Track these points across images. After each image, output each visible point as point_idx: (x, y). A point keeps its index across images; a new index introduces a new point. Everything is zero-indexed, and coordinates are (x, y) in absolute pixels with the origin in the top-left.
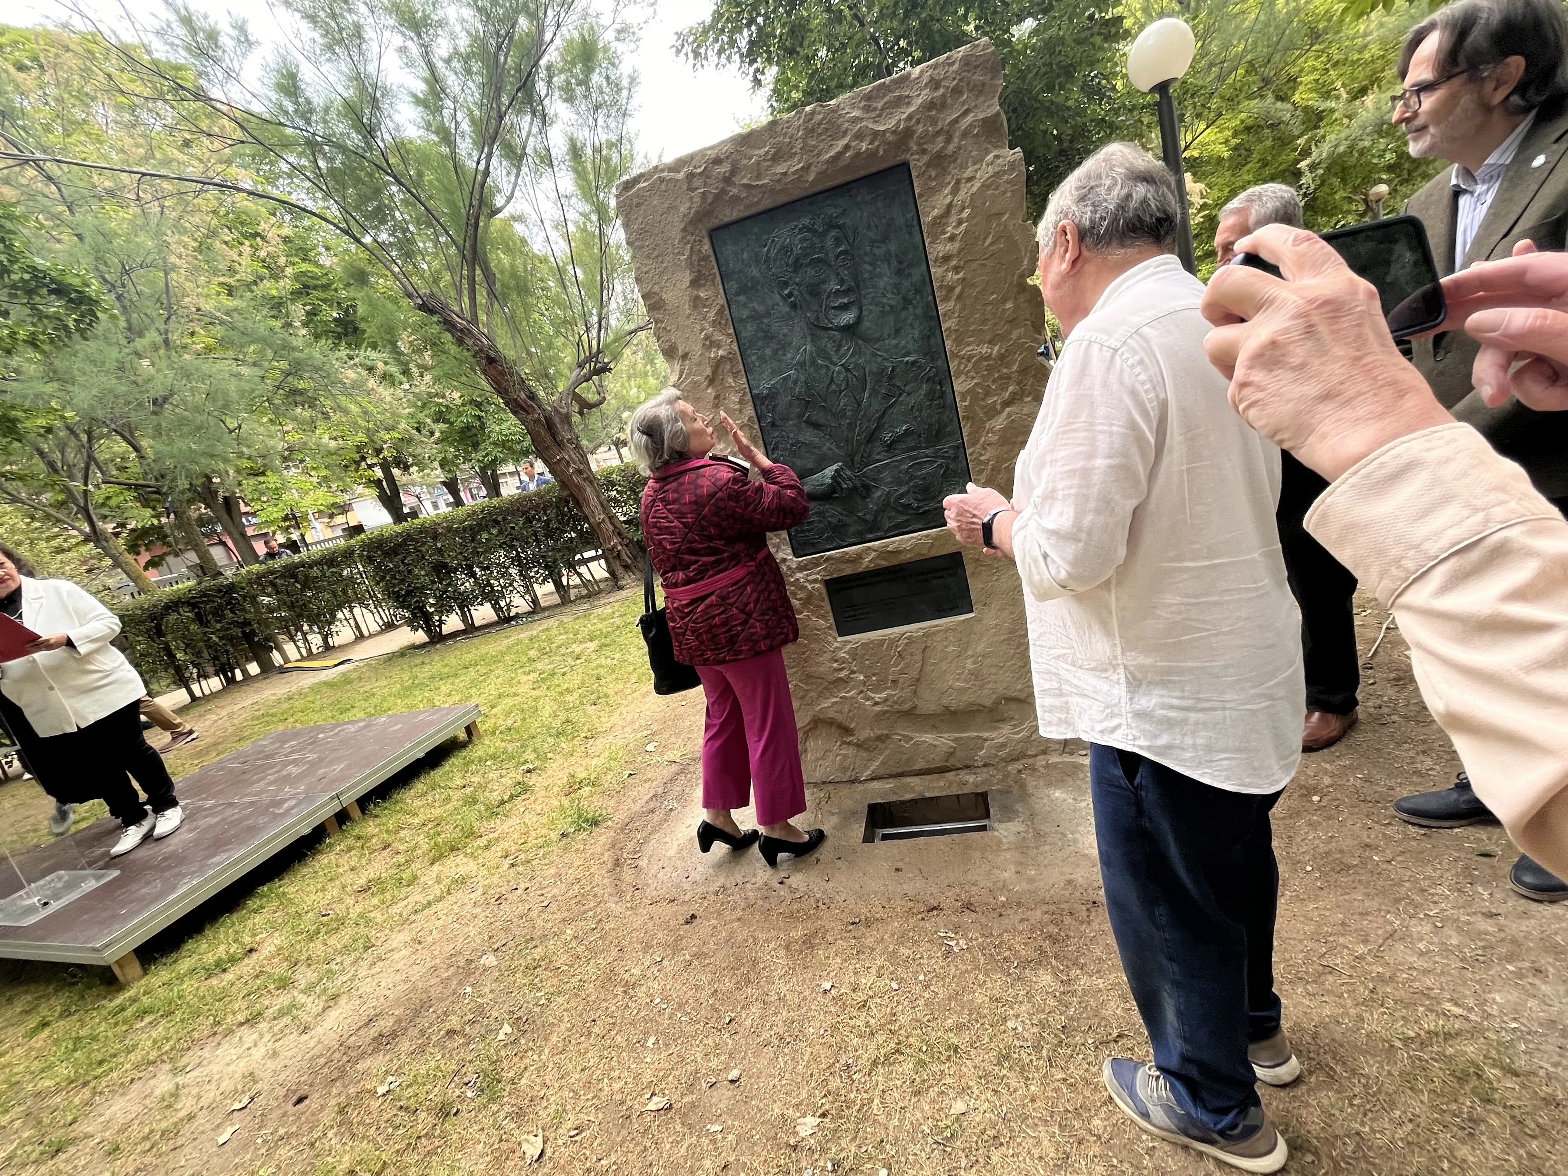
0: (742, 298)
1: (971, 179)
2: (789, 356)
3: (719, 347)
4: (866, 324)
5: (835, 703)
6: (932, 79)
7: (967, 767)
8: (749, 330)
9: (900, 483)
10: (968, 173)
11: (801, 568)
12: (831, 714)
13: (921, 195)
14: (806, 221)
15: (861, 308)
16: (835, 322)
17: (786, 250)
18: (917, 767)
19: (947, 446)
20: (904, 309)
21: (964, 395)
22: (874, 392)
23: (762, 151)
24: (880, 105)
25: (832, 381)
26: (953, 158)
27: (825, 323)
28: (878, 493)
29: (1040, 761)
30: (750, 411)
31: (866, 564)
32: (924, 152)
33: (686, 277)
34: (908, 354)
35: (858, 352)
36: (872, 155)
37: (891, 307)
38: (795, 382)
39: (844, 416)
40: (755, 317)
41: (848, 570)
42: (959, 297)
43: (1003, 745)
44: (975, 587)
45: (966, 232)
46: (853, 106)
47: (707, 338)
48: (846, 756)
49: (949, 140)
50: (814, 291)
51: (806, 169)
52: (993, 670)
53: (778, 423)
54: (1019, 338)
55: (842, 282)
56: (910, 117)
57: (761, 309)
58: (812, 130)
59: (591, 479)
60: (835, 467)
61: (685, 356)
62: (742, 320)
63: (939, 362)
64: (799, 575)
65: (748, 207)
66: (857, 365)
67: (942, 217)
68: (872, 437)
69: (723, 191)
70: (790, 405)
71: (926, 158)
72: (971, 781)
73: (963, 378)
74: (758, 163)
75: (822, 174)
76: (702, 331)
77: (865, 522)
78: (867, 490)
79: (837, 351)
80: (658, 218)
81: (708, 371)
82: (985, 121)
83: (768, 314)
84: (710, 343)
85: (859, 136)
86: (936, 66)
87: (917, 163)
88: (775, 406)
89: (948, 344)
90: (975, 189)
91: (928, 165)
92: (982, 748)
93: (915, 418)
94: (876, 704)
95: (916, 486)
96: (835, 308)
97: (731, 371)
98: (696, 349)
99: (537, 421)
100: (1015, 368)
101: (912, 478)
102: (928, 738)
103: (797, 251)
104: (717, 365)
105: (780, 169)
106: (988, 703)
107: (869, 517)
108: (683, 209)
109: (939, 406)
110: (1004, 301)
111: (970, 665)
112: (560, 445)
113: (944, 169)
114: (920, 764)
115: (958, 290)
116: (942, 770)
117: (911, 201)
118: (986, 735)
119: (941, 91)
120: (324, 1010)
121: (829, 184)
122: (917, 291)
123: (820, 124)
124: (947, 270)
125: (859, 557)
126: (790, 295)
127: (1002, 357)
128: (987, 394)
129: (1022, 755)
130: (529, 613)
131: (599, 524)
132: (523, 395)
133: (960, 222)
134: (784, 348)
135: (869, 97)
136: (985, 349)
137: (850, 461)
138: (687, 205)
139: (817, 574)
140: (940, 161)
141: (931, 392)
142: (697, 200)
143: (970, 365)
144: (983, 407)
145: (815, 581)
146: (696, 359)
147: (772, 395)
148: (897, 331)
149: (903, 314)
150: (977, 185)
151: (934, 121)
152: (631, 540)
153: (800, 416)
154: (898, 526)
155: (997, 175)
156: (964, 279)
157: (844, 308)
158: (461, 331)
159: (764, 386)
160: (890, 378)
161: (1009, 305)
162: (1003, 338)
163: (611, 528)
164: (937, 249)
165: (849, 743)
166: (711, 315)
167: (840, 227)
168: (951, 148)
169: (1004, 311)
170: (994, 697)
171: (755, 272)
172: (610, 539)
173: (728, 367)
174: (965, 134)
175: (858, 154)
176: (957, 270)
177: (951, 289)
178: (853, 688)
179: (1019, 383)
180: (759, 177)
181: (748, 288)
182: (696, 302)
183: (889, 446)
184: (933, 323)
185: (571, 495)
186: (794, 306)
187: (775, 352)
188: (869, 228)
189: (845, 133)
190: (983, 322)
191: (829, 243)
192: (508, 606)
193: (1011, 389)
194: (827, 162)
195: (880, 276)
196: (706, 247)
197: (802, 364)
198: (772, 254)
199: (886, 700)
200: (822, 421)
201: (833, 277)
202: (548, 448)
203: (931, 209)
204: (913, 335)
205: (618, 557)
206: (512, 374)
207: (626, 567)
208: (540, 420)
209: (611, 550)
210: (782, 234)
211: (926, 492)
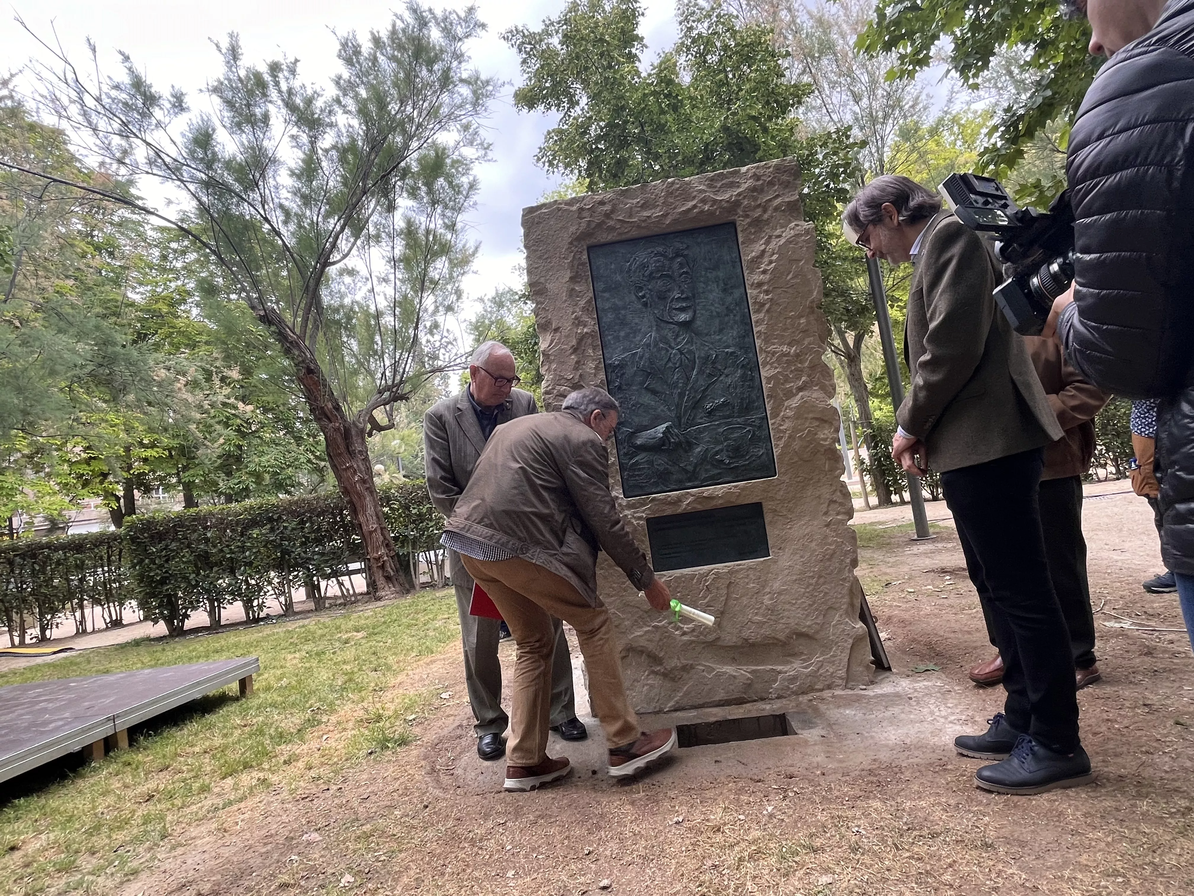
0: (606, 295)
1: (779, 236)
2: (638, 338)
3: (585, 326)
4: (698, 323)
5: (647, 632)
6: (755, 174)
7: (762, 699)
8: (609, 317)
9: (717, 442)
10: (778, 232)
11: (630, 506)
12: (643, 643)
13: (743, 243)
14: (660, 249)
15: (695, 312)
16: (676, 319)
17: (644, 266)
18: (717, 698)
19: (755, 417)
20: (727, 315)
21: (769, 380)
22: (701, 372)
23: (635, 201)
24: (719, 185)
25: (670, 359)
26: (768, 222)
27: (667, 318)
28: (699, 449)
29: (827, 694)
30: (602, 376)
31: (684, 506)
32: (747, 216)
33: (568, 275)
34: (728, 347)
35: (690, 342)
36: (711, 213)
37: (718, 313)
38: (641, 358)
39: (676, 387)
40: (615, 309)
41: (669, 511)
42: (768, 311)
43: (794, 679)
44: (772, 533)
45: (775, 268)
46: (700, 183)
47: (576, 318)
48: (652, 686)
49: (765, 211)
50: (662, 297)
51: (665, 216)
52: (787, 607)
53: (624, 387)
54: (809, 344)
55: (682, 292)
56: (739, 194)
57: (620, 303)
58: (672, 193)
59: (371, 490)
60: (665, 425)
61: (556, 330)
62: (603, 310)
63: (751, 355)
64: (627, 512)
65: (619, 234)
66: (690, 352)
67: (758, 257)
69: (603, 222)
70: (635, 374)
71: (748, 220)
72: (767, 708)
73: (768, 367)
74: (631, 208)
75: (675, 221)
76: (573, 313)
77: (686, 472)
78: (690, 446)
79: (675, 339)
80: (551, 233)
81: (574, 342)
82: (789, 203)
83: (625, 308)
84: (578, 322)
85: (704, 201)
86: (758, 168)
87: (742, 223)
88: (623, 374)
89: (758, 342)
90: (781, 243)
91: (750, 224)
92: (775, 681)
93: (731, 394)
94: (684, 634)
95: (728, 446)
96: (676, 309)
97: (592, 344)
98: (567, 326)
99: (337, 430)
100: (806, 364)
101: (726, 439)
102: (729, 669)
103: (652, 268)
104: (581, 339)
105: (646, 214)
106: (781, 636)
107: (690, 468)
108: (572, 229)
109: (749, 387)
110: (800, 316)
111: (767, 601)
112: (351, 454)
113: (761, 229)
114: (721, 695)
115: (767, 306)
116: (740, 702)
117: (735, 247)
118: (779, 668)
119: (761, 182)
120: (122, 883)
121: (680, 228)
122: (737, 304)
123: (677, 189)
124: (760, 292)
125: (679, 500)
126: (643, 297)
127: (797, 355)
128: (787, 380)
129: (811, 689)
130: (280, 616)
131: (371, 533)
132: (330, 405)
133: (771, 262)
134: (635, 332)
135: (712, 179)
136: (785, 348)
137: (678, 422)
138: (576, 227)
139: (643, 513)
140: (758, 224)
141: (743, 377)
142: (584, 225)
143: (774, 359)
144: (783, 390)
145: (640, 518)
146: (565, 332)
147: (622, 366)
148: (721, 331)
149: (726, 319)
150: (783, 241)
151: (755, 199)
152: (398, 554)
153: (642, 383)
154: (712, 478)
155: (796, 235)
156: (772, 299)
157: (682, 310)
158: (291, 343)
159: (615, 359)
160: (714, 363)
161: (803, 321)
162: (798, 342)
163: (381, 538)
164: (753, 278)
165: (656, 673)
166: (582, 303)
167: (685, 256)
168: (766, 216)
169: (799, 324)
170: (787, 631)
171: (619, 278)
172: (378, 549)
173: (590, 341)
174: (776, 209)
175: (702, 212)
176: (767, 292)
177: (763, 305)
178: (664, 618)
179: (809, 376)
180: (630, 216)
182: (572, 293)
183: (710, 413)
184: (747, 328)
185: (351, 502)
186: (645, 305)
187: (627, 335)
188: (705, 259)
189: (694, 198)
190: (785, 330)
191: (676, 266)
192: (261, 607)
193: (803, 379)
194: (680, 213)
195: (711, 291)
196: (585, 256)
197: (648, 345)
198: (633, 268)
199: (693, 630)
200: (659, 388)
201: (676, 288)
202: (340, 455)
203: (750, 253)
204: (732, 334)
205: (383, 567)
206: (325, 386)
207: (388, 579)
208: (339, 429)
209: (377, 559)
210: (642, 256)
211: (737, 451)
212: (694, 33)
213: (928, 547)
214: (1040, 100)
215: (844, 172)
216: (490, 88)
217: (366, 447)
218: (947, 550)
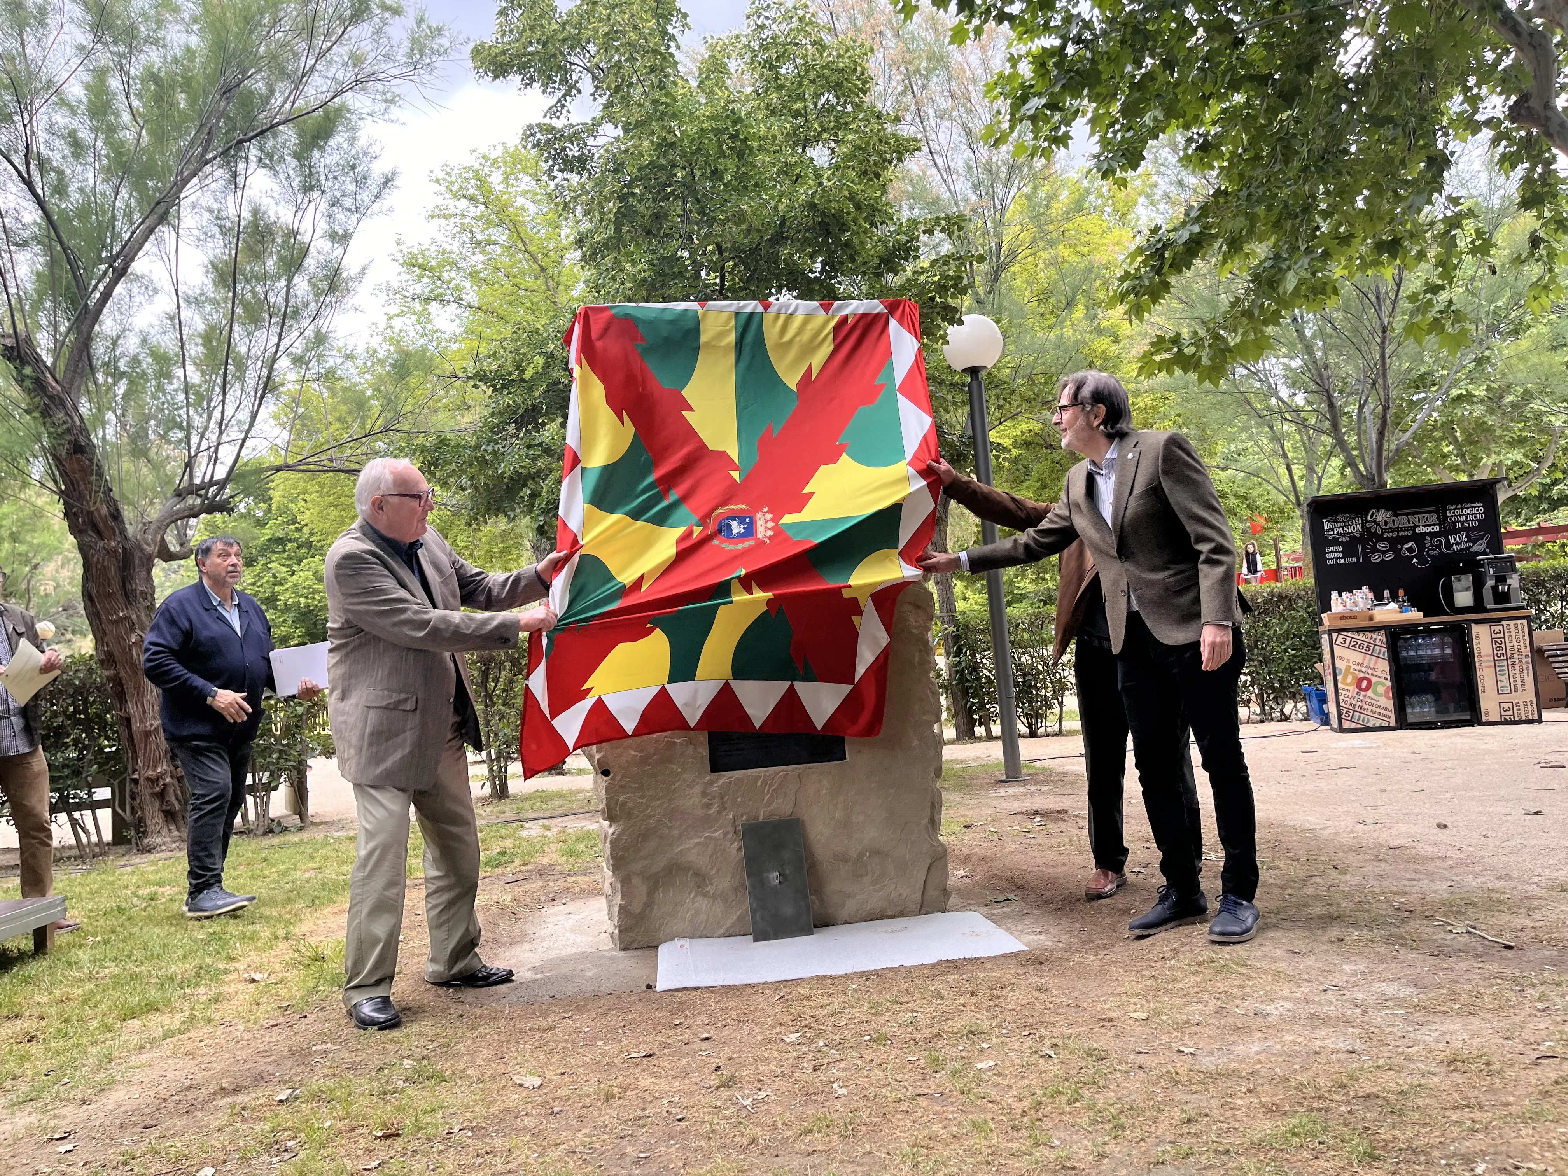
5: (698, 844)
12: (692, 857)
48: (698, 912)
52: (862, 819)
99: (111, 553)
106: (853, 853)
111: (840, 812)
112: (129, 596)
118: (848, 891)
131: (147, 734)
132: (104, 510)
158: (51, 398)
170: (861, 847)
172: (157, 763)
178: (720, 828)
202: (109, 596)
205: (161, 796)
206: (101, 475)
207: (170, 816)
208: (115, 551)
209: (154, 781)
212: (766, 34)
213: (1020, 789)
214: (1186, 235)
215: (955, 286)
216: (445, 42)
217: (153, 588)
218: (1043, 793)
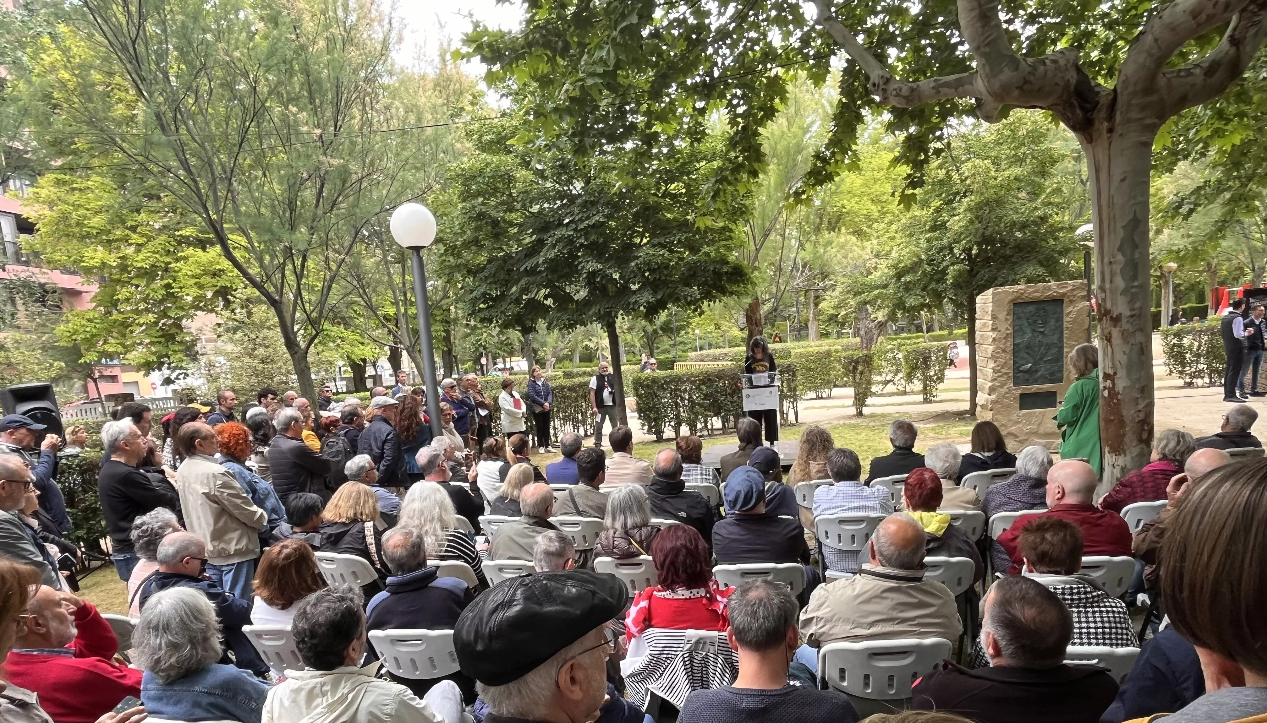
0: (1017, 321)
1: (1078, 306)
2: (1025, 336)
4: (1046, 332)
8: (1017, 328)
9: (1046, 371)
11: (1015, 389)
13: (1065, 307)
14: (1037, 306)
15: (1045, 328)
16: (1039, 330)
17: (1031, 311)
19: (1059, 364)
20: (1055, 330)
22: (1044, 348)
23: (1032, 290)
24: (1061, 287)
25: (1035, 343)
27: (1036, 330)
28: (1040, 373)
30: (1012, 348)
31: (1033, 391)
32: (1068, 299)
33: (1006, 313)
34: (1054, 341)
35: (1042, 338)
36: (1056, 296)
37: (1052, 330)
38: (1025, 343)
39: (1036, 352)
40: (1019, 326)
41: (1028, 392)
42: (1070, 331)
45: (1073, 317)
46: (1055, 286)
47: (1006, 328)
49: (1074, 297)
50: (1035, 322)
51: (1041, 296)
53: (1019, 351)
55: (1042, 322)
56: (1067, 291)
57: (1021, 324)
58: (1045, 288)
60: (1031, 365)
61: (1000, 330)
62: (1015, 326)
63: (1061, 344)
64: (1014, 391)
65: (1025, 300)
66: (1041, 341)
67: (1069, 313)
68: (1041, 359)
69: (1020, 296)
70: (1023, 347)
74: (1031, 292)
75: (1044, 298)
76: (1005, 326)
77: (1034, 379)
78: (1037, 372)
79: (1037, 337)
81: (1004, 335)
82: (1083, 295)
83: (1022, 326)
85: (1054, 292)
86: (1075, 282)
87: (1066, 300)
88: (1020, 347)
89: (1065, 340)
90: (1079, 309)
91: (1069, 301)
93: (1053, 356)
94: (1027, 429)
95: (1049, 373)
96: (1039, 327)
97: (1010, 337)
98: (1003, 330)
101: (1049, 370)
103: (1033, 312)
104: (1007, 335)
105: (1035, 295)
107: (1036, 379)
108: (1010, 298)
109: (1059, 354)
113: (1072, 303)
117: (1062, 308)
119: (1075, 288)
121: (1044, 300)
122: (1059, 327)
123: (1047, 288)
124: (1068, 324)
125: (1030, 389)
126: (1029, 322)
133: (1072, 315)
134: (1025, 334)
135: (1058, 285)
137: (1035, 364)
139: (1020, 392)
140: (1071, 301)
141: (1058, 351)
142: (1014, 297)
145: (1018, 394)
146: (1001, 333)
147: (1020, 345)
148: (1053, 335)
149: (1055, 332)
151: (1072, 294)
153: (1024, 350)
154: (1042, 382)
155: (1083, 307)
156: (1072, 327)
157: (1041, 327)
159: (1017, 343)
160: (1049, 346)
161: (1080, 334)
164: (1066, 319)
166: (1009, 323)
167: (1045, 309)
168: (1075, 300)
171: (1022, 315)
173: (1010, 335)
174: (1078, 297)
176: (1071, 325)
177: (1069, 329)
178: (1021, 424)
180: (1030, 295)
181: (1019, 318)
182: (1006, 318)
183: (1045, 362)
184: (1062, 335)
186: (1029, 325)
187: (1023, 335)
188: (1052, 311)
189: (1051, 291)
190: (1074, 337)
191: (1041, 312)
194: (1046, 295)
195: (1051, 322)
196: (1012, 307)
197: (1027, 339)
198: (1027, 311)
200: (1030, 352)
201: (1040, 320)
203: (1067, 310)
204: (1056, 337)
210: (1031, 308)
211: (1052, 374)
